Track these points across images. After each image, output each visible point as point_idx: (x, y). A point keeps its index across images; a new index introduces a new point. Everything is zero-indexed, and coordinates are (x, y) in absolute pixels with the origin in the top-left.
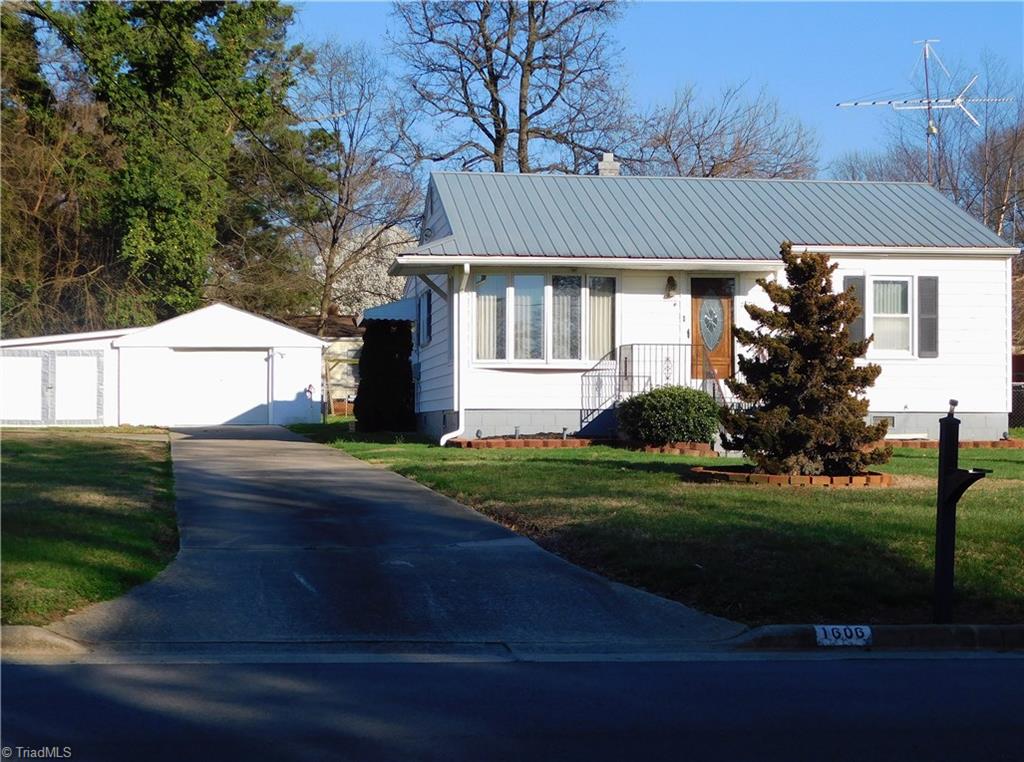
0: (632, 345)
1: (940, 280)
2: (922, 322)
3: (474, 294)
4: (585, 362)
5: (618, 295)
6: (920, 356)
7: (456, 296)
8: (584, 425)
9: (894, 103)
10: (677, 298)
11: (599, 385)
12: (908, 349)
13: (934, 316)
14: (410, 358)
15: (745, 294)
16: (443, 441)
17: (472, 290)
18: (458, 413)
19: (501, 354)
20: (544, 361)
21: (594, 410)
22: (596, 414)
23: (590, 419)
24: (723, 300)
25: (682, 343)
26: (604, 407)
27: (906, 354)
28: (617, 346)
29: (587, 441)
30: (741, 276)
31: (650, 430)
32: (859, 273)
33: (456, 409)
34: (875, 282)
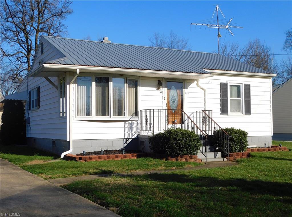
0: (153, 109)
1: (251, 85)
2: (245, 101)
3: (77, 85)
4: (127, 117)
5: (138, 87)
6: (245, 115)
7: (68, 86)
8: (125, 145)
9: (208, 25)
10: (161, 89)
11: (131, 127)
12: (241, 112)
13: (249, 99)
14: (25, 115)
15: (187, 88)
16: (62, 156)
17: (76, 83)
18: (69, 142)
19: (88, 114)
20: (109, 117)
21: (129, 139)
22: (130, 140)
23: (128, 142)
24: (177, 91)
25: (164, 109)
26: (133, 137)
27: (240, 114)
28: (139, 110)
29: (135, 154)
30: (185, 81)
31: (172, 150)
32: (225, 82)
33: (68, 140)
34: (230, 86)
